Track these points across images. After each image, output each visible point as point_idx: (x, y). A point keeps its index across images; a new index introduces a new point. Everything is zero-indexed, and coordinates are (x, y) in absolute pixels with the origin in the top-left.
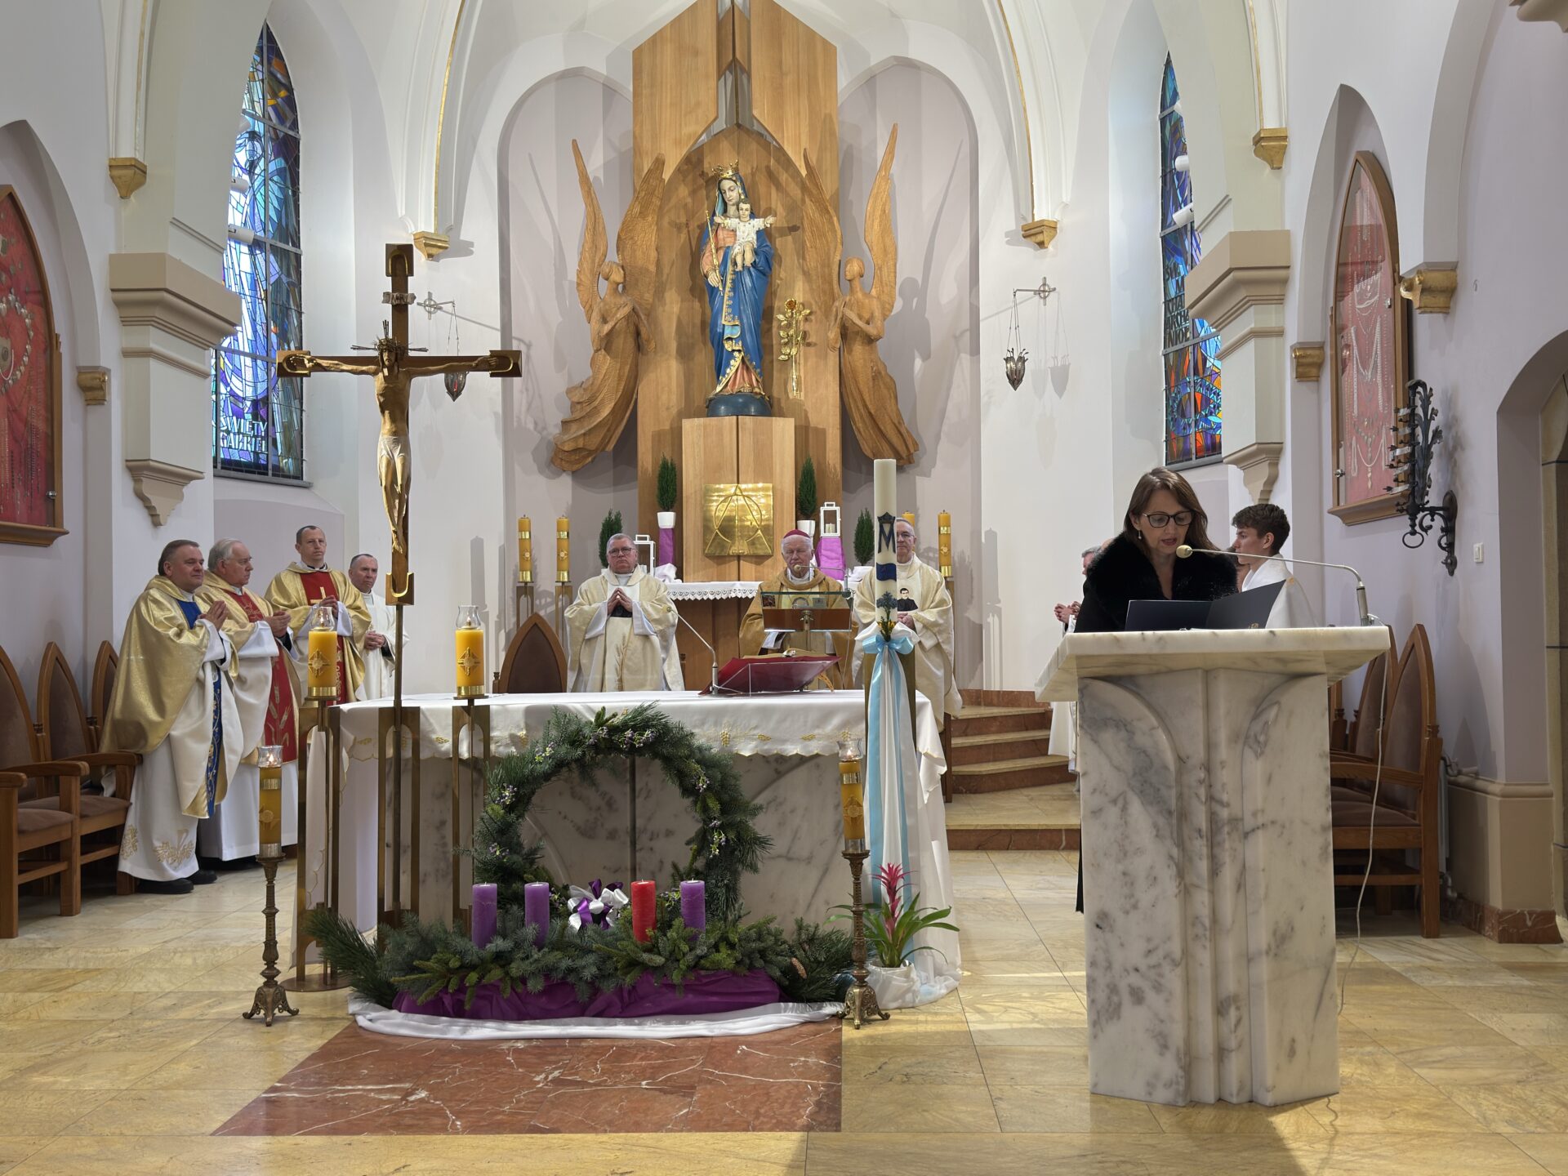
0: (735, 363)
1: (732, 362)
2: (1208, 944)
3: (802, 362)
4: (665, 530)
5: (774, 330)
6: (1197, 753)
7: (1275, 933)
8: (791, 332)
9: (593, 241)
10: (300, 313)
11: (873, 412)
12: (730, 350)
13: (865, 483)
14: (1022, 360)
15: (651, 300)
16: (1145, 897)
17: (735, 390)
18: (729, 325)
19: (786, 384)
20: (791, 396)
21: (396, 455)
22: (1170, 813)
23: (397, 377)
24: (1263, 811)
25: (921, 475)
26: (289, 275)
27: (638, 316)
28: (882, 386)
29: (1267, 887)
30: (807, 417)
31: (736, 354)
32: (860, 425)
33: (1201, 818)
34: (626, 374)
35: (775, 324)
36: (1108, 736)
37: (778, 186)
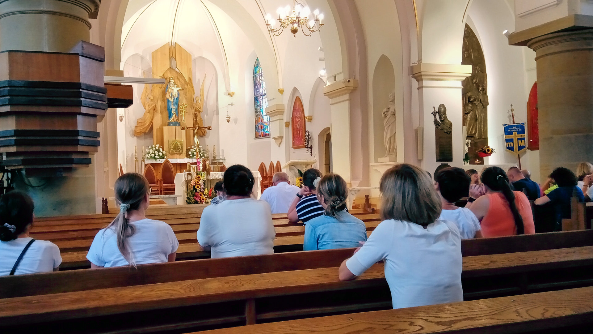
0: (174, 116)
8: (183, 109)
9: (146, 91)
12: (173, 113)
14: (229, 118)
17: (174, 121)
18: (173, 108)
20: (183, 122)
27: (154, 106)
28: (201, 121)
34: (152, 117)
37: (179, 80)
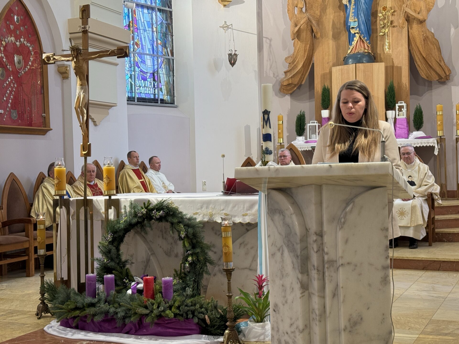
1: (355, 39)
2: (318, 323)
3: (391, 35)
4: (324, 118)
5: (378, 21)
6: (313, 227)
7: (349, 320)
8: (385, 22)
10: (172, 36)
11: (424, 56)
12: (353, 33)
13: (427, 91)
15: (319, 14)
16: (290, 298)
17: (356, 52)
18: (353, 22)
19: (383, 46)
20: (385, 52)
21: (81, 94)
22: (297, 256)
23: (79, 61)
24: (342, 257)
25: (453, 86)
26: (167, 20)
27: (311, 22)
28: (429, 43)
29: (344, 296)
30: (393, 62)
31: (357, 35)
32: (419, 63)
33: (315, 259)
34: (308, 49)
35: (378, 18)
36: (277, 217)
